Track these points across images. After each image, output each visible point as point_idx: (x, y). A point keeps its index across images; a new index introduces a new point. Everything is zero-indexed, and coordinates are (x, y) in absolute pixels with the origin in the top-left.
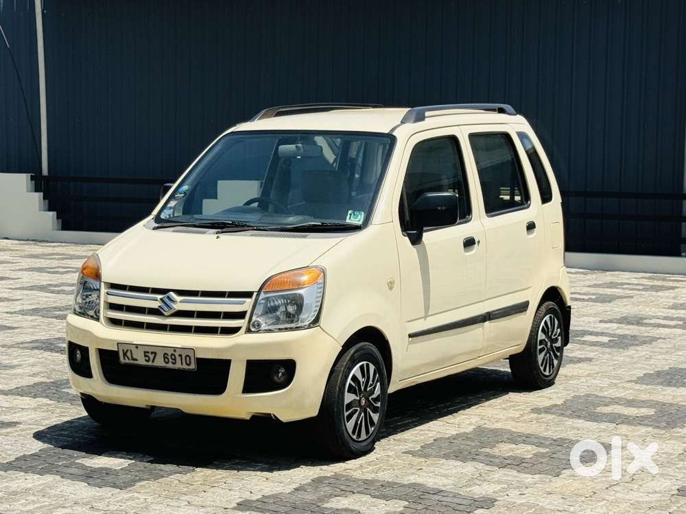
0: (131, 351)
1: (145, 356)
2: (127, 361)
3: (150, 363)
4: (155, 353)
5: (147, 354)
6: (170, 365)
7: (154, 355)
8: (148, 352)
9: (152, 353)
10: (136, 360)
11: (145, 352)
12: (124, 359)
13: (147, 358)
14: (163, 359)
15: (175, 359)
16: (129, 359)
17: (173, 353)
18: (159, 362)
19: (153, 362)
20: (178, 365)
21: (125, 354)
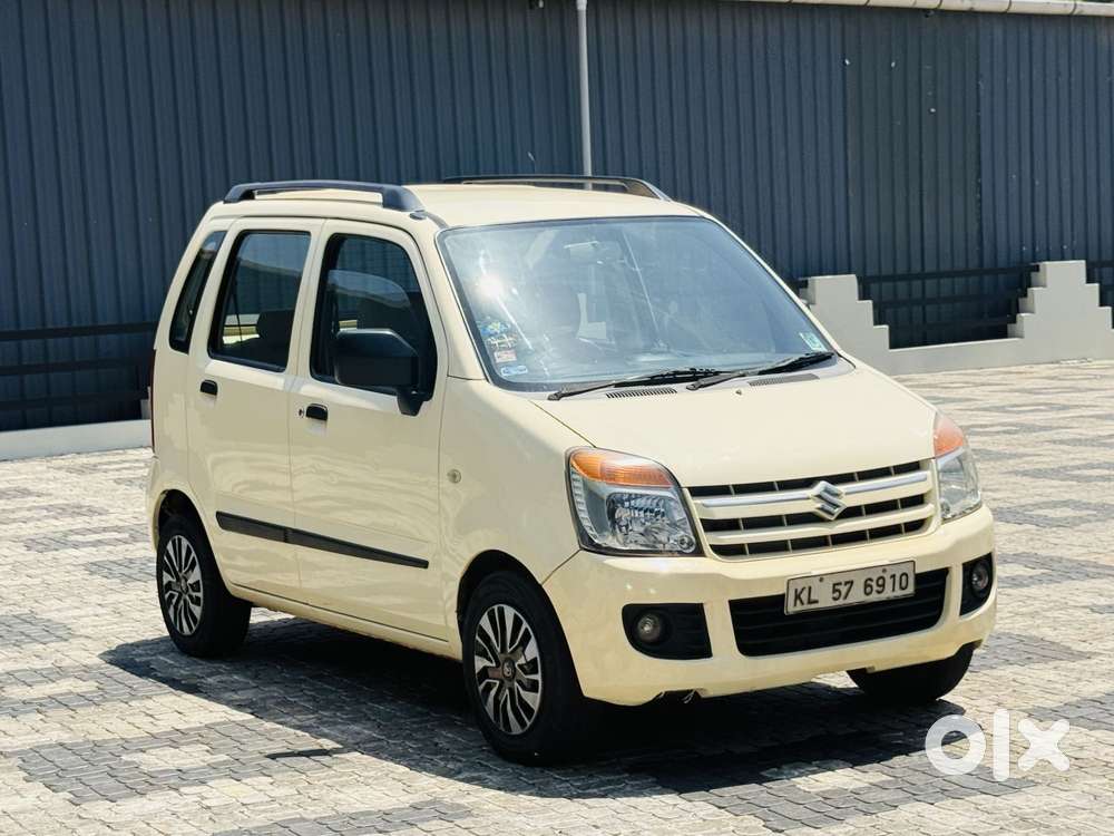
0: (810, 588)
1: (835, 591)
2: (799, 608)
3: (841, 602)
4: (852, 583)
5: (837, 587)
6: (874, 597)
7: (848, 586)
8: (840, 584)
9: (846, 583)
10: (816, 602)
11: (834, 585)
12: (795, 605)
13: (837, 594)
14: (862, 589)
15: (883, 585)
16: (802, 603)
17: (882, 574)
18: (857, 596)
19: (845, 597)
20: (888, 594)
21: (798, 597)
